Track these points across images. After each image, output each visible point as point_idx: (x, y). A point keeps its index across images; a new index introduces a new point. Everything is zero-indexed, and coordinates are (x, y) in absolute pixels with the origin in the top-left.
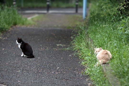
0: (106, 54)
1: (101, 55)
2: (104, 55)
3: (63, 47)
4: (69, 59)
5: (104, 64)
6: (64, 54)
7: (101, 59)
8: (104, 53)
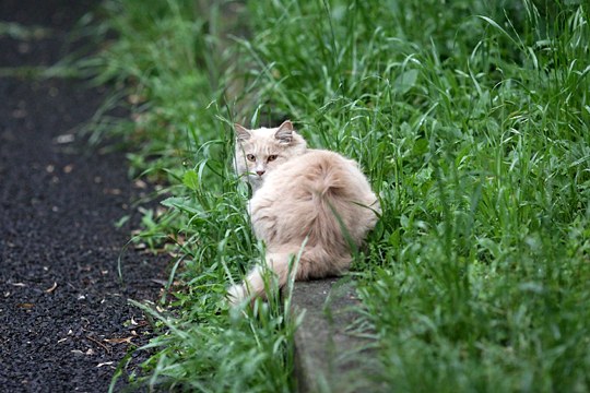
0: (331, 199)
1: (289, 200)
2: (311, 206)
3: (24, 49)
4: (49, 177)
5: (311, 279)
6: (22, 121)
7: (287, 241)
8: (316, 185)
